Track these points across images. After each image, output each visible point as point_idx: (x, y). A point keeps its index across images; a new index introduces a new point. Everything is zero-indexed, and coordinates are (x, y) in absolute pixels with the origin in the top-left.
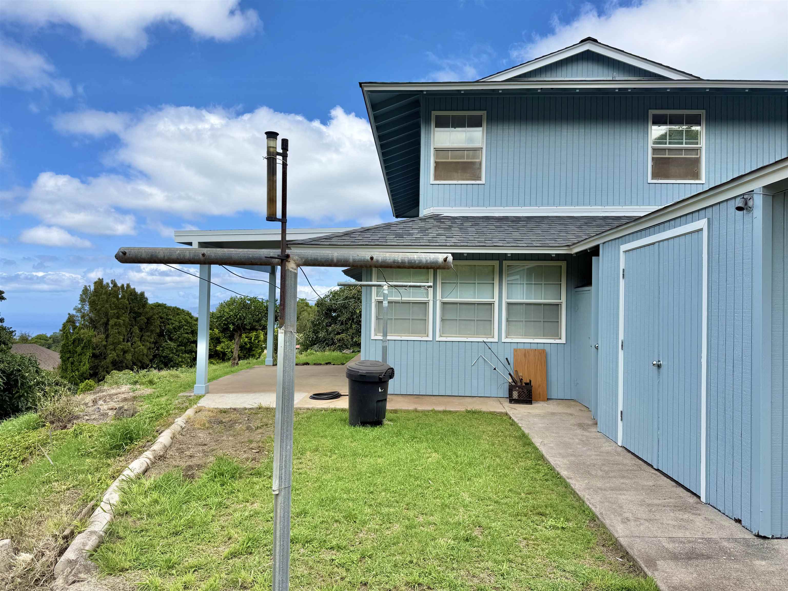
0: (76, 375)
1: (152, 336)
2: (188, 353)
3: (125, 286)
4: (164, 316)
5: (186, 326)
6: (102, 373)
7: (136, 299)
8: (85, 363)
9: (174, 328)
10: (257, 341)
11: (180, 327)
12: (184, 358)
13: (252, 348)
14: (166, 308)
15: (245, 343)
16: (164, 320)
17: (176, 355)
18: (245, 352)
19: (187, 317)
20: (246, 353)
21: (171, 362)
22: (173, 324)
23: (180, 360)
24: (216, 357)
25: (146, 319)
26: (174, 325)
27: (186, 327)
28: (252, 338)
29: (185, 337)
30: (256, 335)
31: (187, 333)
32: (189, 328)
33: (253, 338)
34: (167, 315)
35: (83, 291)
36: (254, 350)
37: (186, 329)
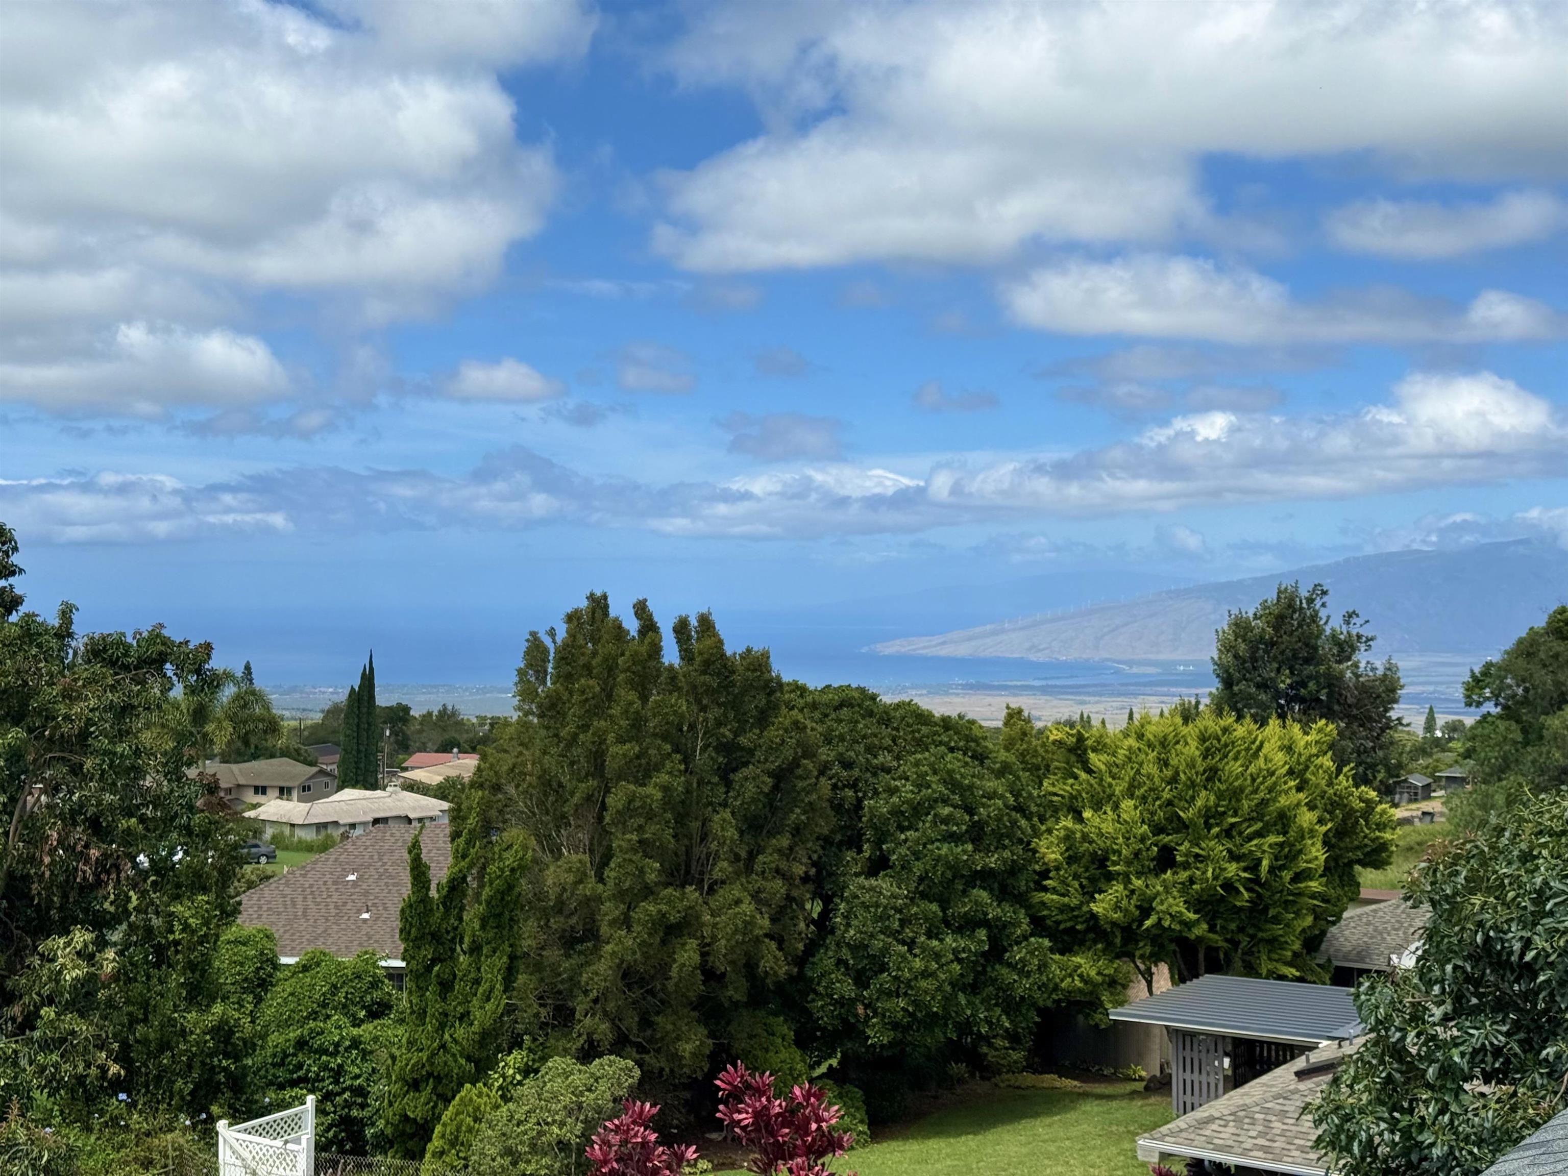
0: (455, 1041)
1: (801, 852)
2: (959, 930)
3: (694, 622)
4: (857, 754)
5: (945, 801)
6: (588, 1021)
7: (726, 686)
8: (492, 989)
9: (896, 812)
10: (1287, 875)
11: (918, 810)
12: (937, 956)
13: (1266, 909)
14: (871, 714)
15: (1228, 886)
16: (856, 772)
17: (904, 943)
18: (1233, 926)
19: (953, 761)
20: (1241, 930)
21: (882, 971)
22: (892, 791)
23: (918, 964)
24: (1095, 942)
25: (770, 774)
26: (895, 799)
27: (947, 810)
28: (1260, 860)
29: (938, 859)
30: (1281, 845)
31: (952, 838)
32: (959, 814)
33: (1265, 863)
34: (869, 749)
35: (528, 653)
36: (1276, 920)
37: (946, 821)
